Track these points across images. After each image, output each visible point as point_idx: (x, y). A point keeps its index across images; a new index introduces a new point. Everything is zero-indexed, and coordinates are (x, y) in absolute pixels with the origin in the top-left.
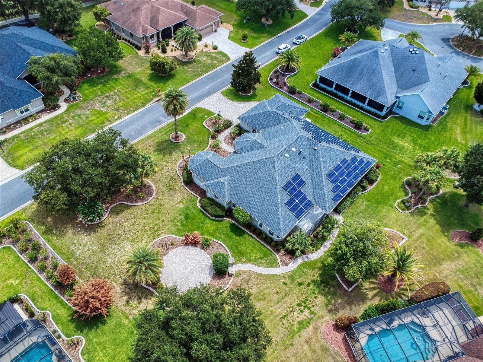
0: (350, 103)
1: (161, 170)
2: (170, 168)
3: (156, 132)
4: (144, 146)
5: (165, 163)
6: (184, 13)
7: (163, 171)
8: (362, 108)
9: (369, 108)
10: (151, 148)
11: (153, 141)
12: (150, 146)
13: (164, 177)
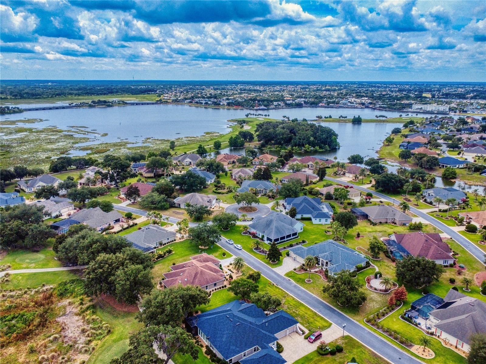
0: (287, 240)
3: (304, 287)
6: (204, 262)
8: (291, 239)
9: (293, 237)
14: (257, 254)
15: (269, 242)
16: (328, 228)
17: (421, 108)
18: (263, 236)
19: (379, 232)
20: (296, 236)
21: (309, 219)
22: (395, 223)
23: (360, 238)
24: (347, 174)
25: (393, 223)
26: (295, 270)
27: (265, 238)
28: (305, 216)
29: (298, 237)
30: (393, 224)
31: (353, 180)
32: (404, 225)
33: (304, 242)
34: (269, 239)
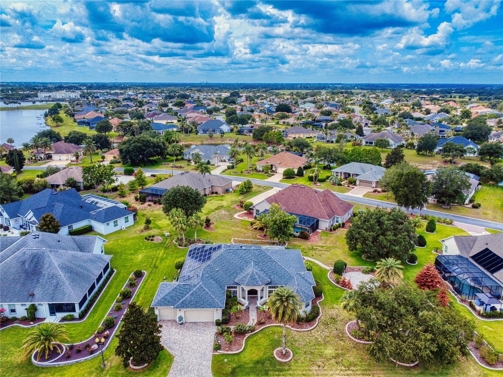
1: (328, 337)
2: (319, 333)
4: (325, 370)
5: (319, 340)
7: (327, 334)
9: (106, 275)
10: (319, 363)
11: (310, 370)
12: (319, 366)
13: (330, 330)
14: (62, 368)
15: (60, 315)
16: (142, 231)
17: (50, 96)
18: (33, 309)
19: (216, 209)
20: (109, 270)
21: (89, 230)
22: (216, 193)
23: (212, 226)
24: (55, 157)
25: (213, 193)
26: (217, 347)
27: (43, 310)
28: (77, 226)
29: (112, 271)
30: (214, 195)
31: (72, 161)
32: (227, 191)
33: (139, 275)
34: (55, 309)
